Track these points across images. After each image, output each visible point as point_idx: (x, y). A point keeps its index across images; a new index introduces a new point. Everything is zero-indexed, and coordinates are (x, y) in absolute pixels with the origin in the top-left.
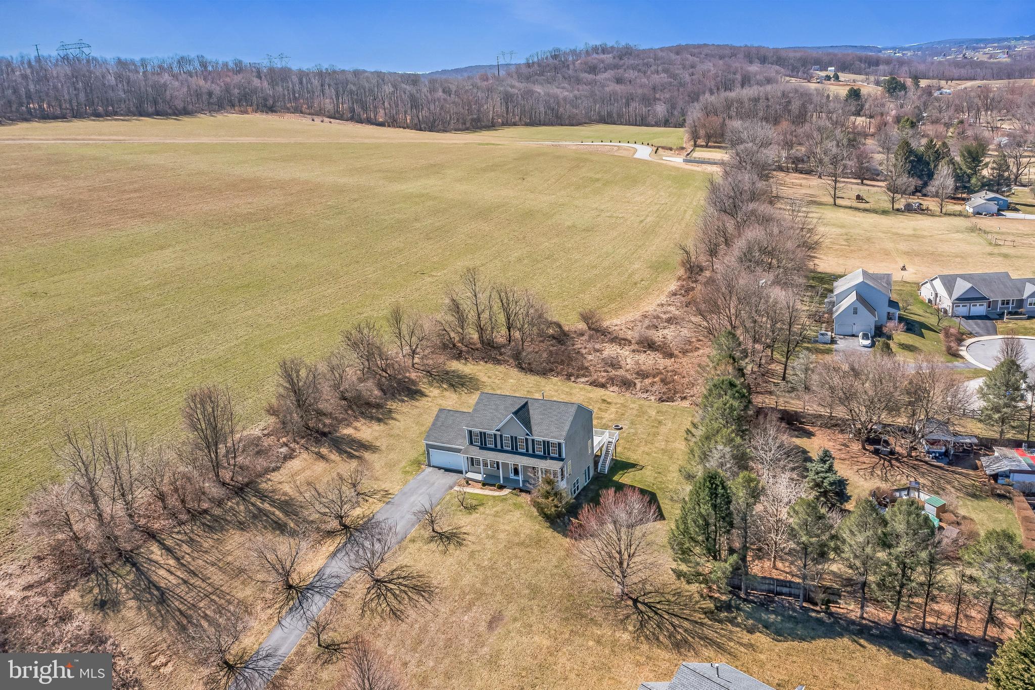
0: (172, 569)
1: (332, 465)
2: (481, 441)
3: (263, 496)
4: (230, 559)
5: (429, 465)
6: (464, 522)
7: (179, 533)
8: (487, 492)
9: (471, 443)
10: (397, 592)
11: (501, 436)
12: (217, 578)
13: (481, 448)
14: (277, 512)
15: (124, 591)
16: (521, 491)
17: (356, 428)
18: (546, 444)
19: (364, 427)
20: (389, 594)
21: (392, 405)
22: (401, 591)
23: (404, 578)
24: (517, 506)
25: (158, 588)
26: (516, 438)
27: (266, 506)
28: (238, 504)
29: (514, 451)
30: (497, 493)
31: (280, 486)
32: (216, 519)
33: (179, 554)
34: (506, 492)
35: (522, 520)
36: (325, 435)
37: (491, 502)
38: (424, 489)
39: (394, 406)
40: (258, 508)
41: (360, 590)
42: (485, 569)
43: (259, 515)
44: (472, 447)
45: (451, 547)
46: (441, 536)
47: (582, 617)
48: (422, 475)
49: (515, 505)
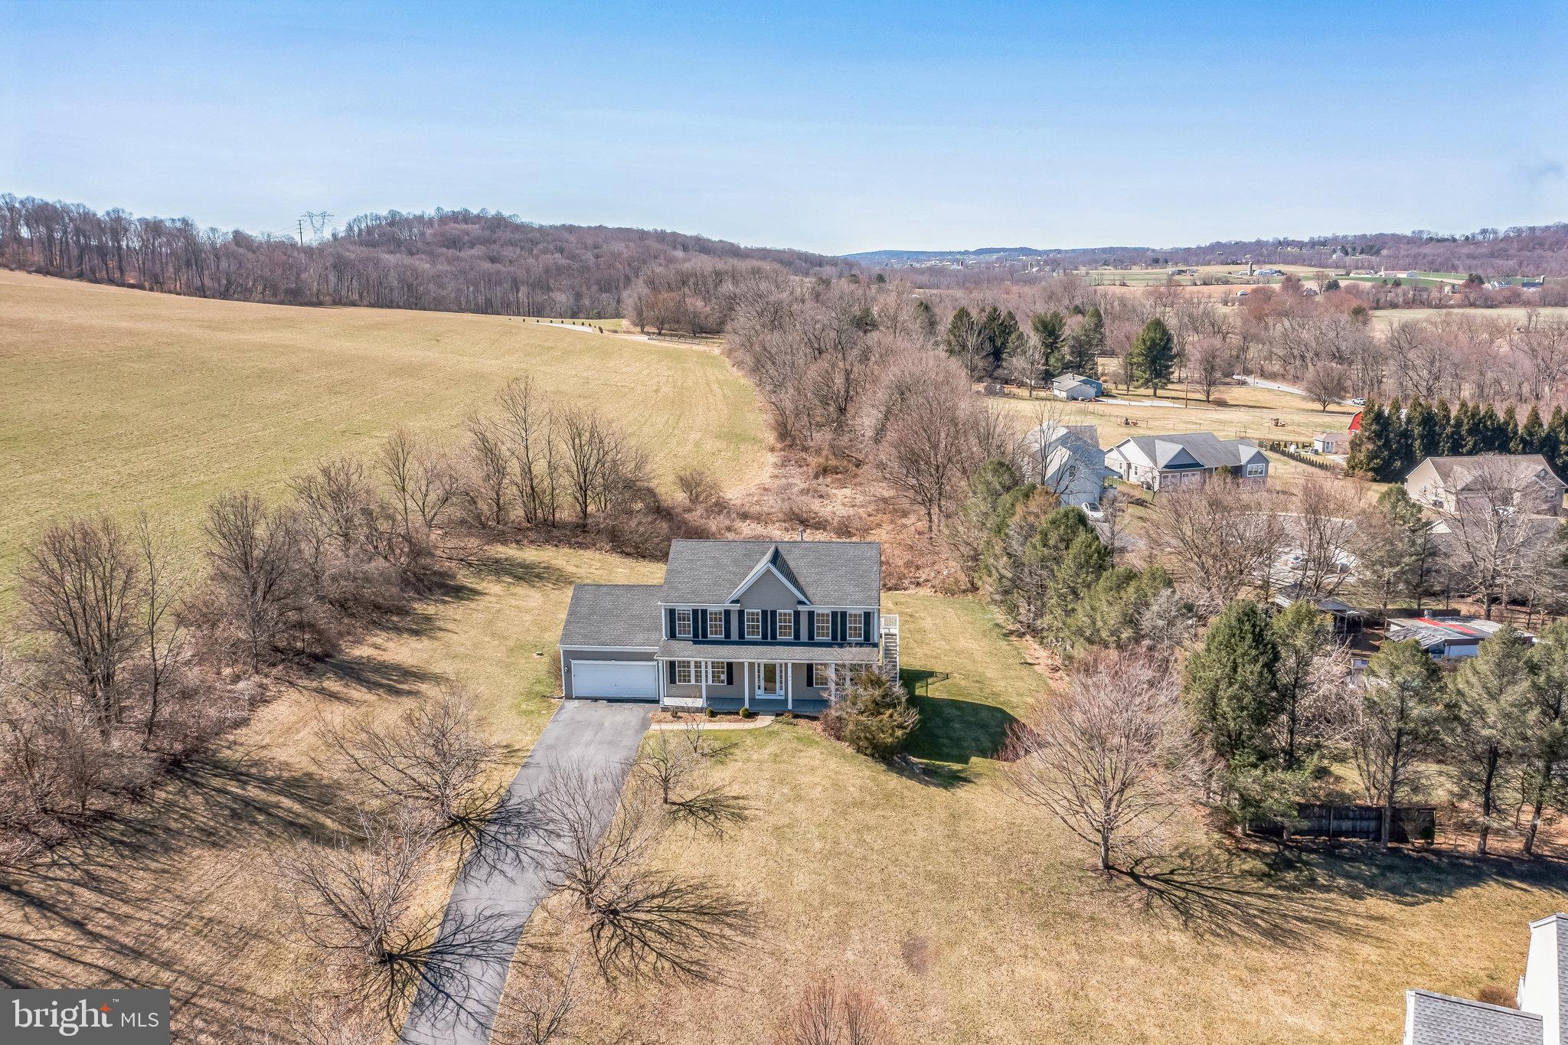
0: (68, 949)
1: (363, 709)
2: (697, 627)
3: (238, 775)
5: (569, 697)
6: (721, 778)
7: (52, 865)
8: (724, 725)
9: (672, 635)
10: (666, 925)
11: (741, 613)
12: (197, 956)
13: (695, 643)
14: (287, 802)
16: (796, 716)
17: (376, 647)
18: (839, 619)
19: (390, 645)
20: (649, 934)
21: (426, 609)
22: (671, 922)
23: (664, 895)
24: (809, 742)
26: (774, 613)
27: (253, 792)
28: (181, 792)
29: (769, 638)
30: (749, 725)
31: (264, 753)
32: (141, 828)
33: (76, 912)
34: (764, 721)
35: (832, 764)
36: (316, 658)
37: (749, 741)
38: (588, 735)
39: (431, 610)
40: (236, 798)
41: (575, 934)
42: (826, 857)
43: (244, 812)
44: (673, 643)
45: (726, 824)
46: (689, 808)
47: (1072, 916)
48: (565, 715)
49: (799, 739)
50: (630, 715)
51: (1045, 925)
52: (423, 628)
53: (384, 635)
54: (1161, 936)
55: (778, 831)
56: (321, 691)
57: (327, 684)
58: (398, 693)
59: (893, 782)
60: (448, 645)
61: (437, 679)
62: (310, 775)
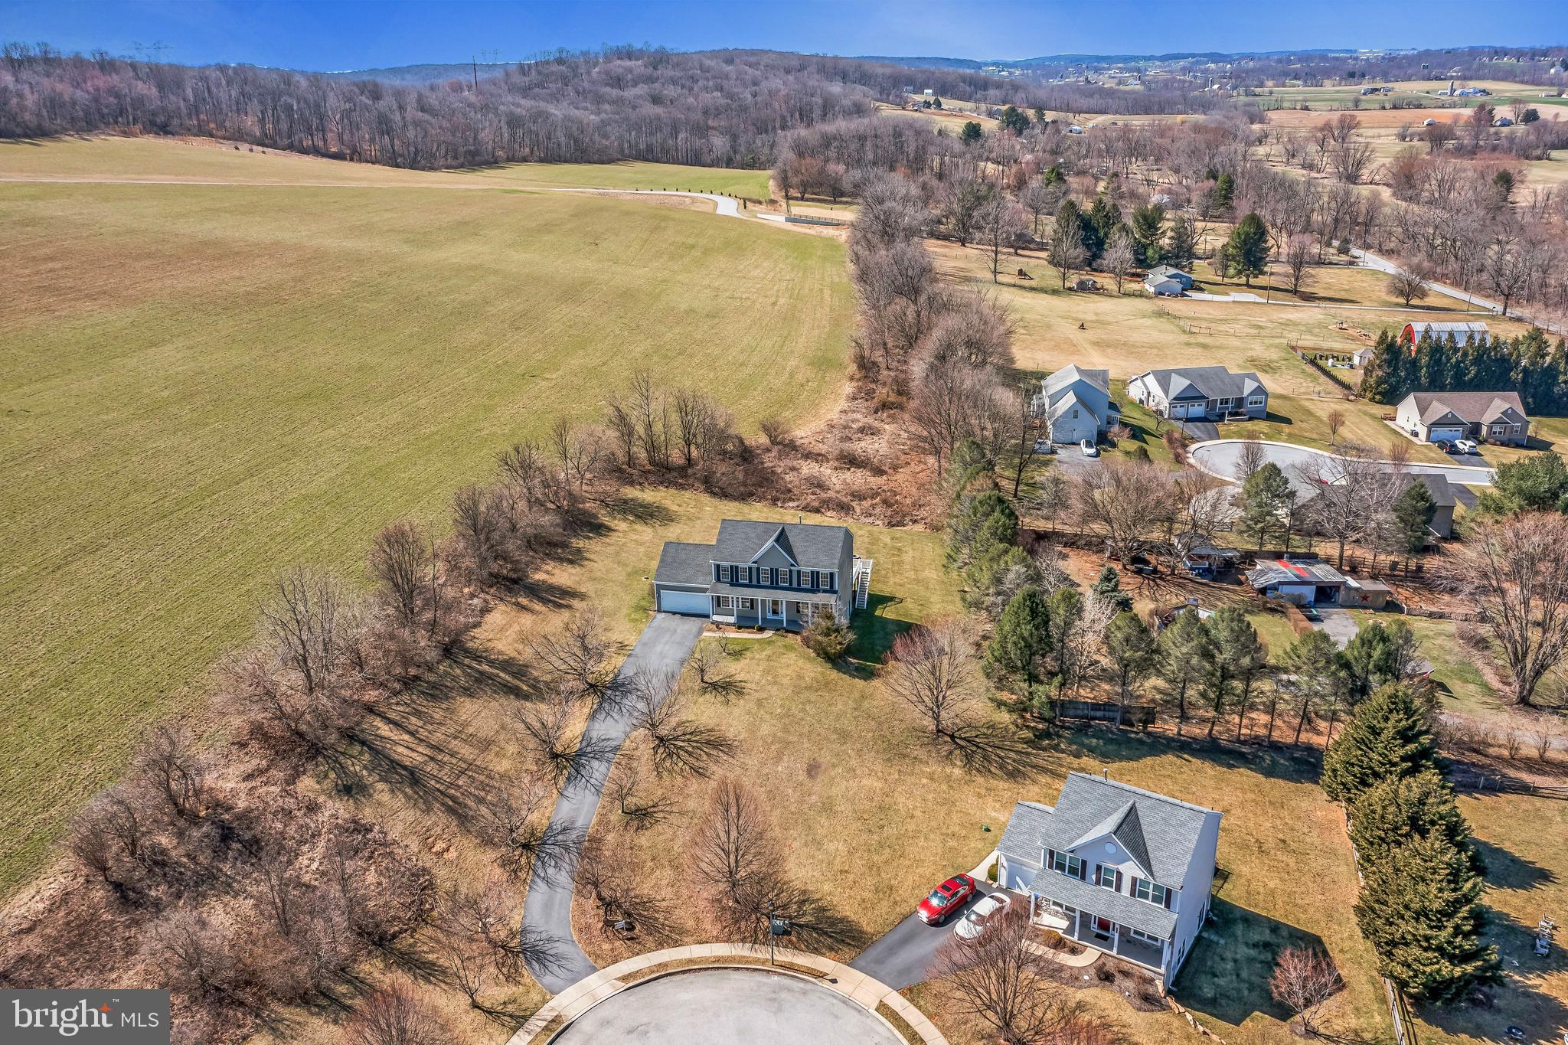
0: (410, 745)
1: (541, 616)
2: (733, 576)
3: (477, 657)
4: (471, 730)
5: (659, 611)
6: (735, 669)
7: (397, 704)
8: (745, 635)
9: (718, 580)
10: (690, 749)
11: (758, 569)
12: (466, 751)
13: (732, 585)
14: (502, 675)
15: (365, 773)
16: (787, 631)
17: (548, 573)
18: (815, 575)
19: (556, 571)
20: (681, 752)
21: (578, 543)
22: (693, 747)
23: (691, 734)
24: (789, 648)
25: (405, 768)
26: (777, 570)
27: (485, 668)
28: (450, 666)
29: (774, 586)
30: (759, 636)
31: (489, 644)
32: (434, 686)
33: (412, 728)
34: (768, 634)
35: (801, 663)
36: (515, 581)
37: (756, 647)
38: (667, 637)
39: (581, 544)
40: (478, 671)
41: (645, 751)
42: (781, 717)
43: (482, 678)
44: (719, 584)
45: (732, 697)
46: (714, 686)
47: (905, 756)
48: (655, 623)
49: (785, 646)
50: (693, 624)
51: (889, 760)
52: (576, 558)
53: (552, 564)
54: (948, 770)
55: (759, 703)
56: (517, 604)
57: (520, 600)
58: (560, 606)
59: (834, 675)
60: (591, 571)
61: (582, 596)
62: (513, 659)
